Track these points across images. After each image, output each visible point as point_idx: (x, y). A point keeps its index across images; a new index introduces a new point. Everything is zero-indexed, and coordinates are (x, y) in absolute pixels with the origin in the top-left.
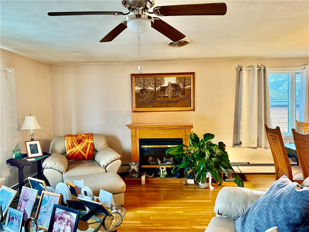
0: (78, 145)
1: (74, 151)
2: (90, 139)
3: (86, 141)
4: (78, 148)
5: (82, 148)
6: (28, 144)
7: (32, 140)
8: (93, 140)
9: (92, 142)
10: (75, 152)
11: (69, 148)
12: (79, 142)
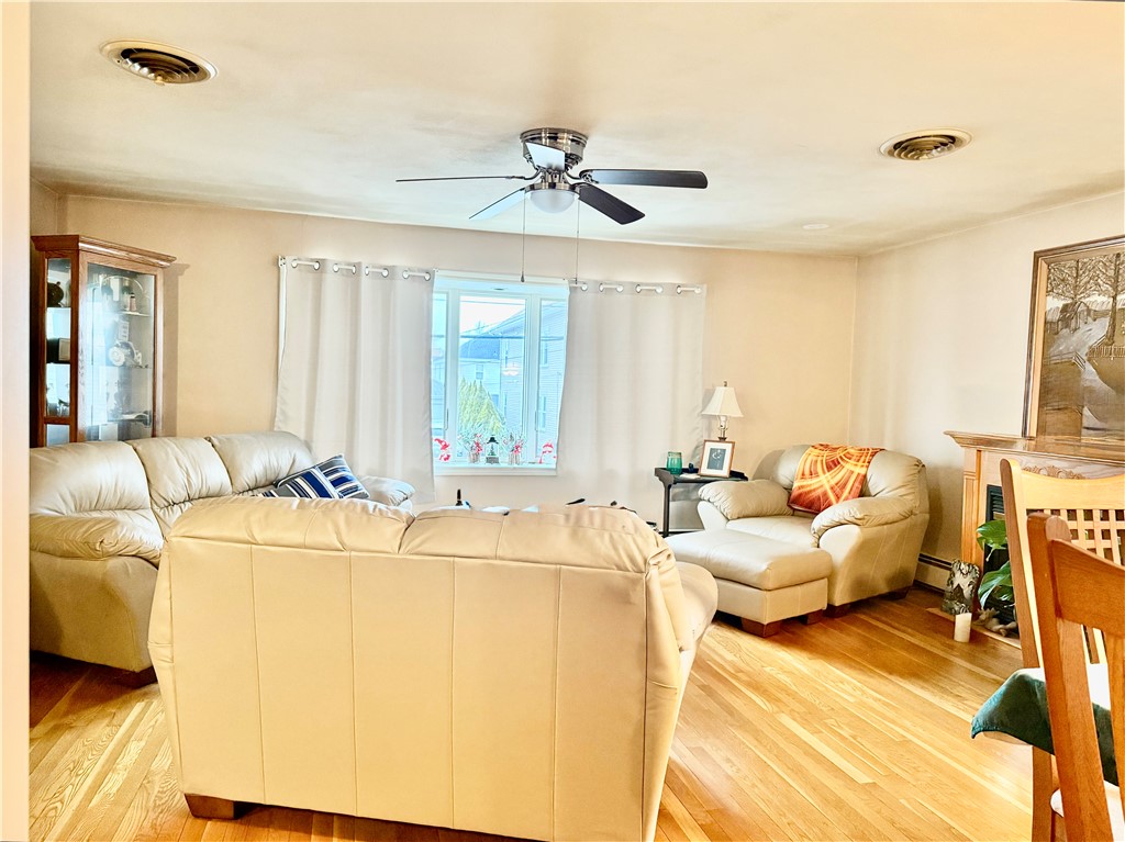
0: (824, 473)
1: (812, 488)
2: (860, 463)
3: (849, 466)
4: (825, 482)
5: (833, 482)
6: (709, 446)
7: (723, 439)
8: (867, 467)
9: (863, 471)
10: (814, 490)
11: (803, 475)
12: (832, 465)
